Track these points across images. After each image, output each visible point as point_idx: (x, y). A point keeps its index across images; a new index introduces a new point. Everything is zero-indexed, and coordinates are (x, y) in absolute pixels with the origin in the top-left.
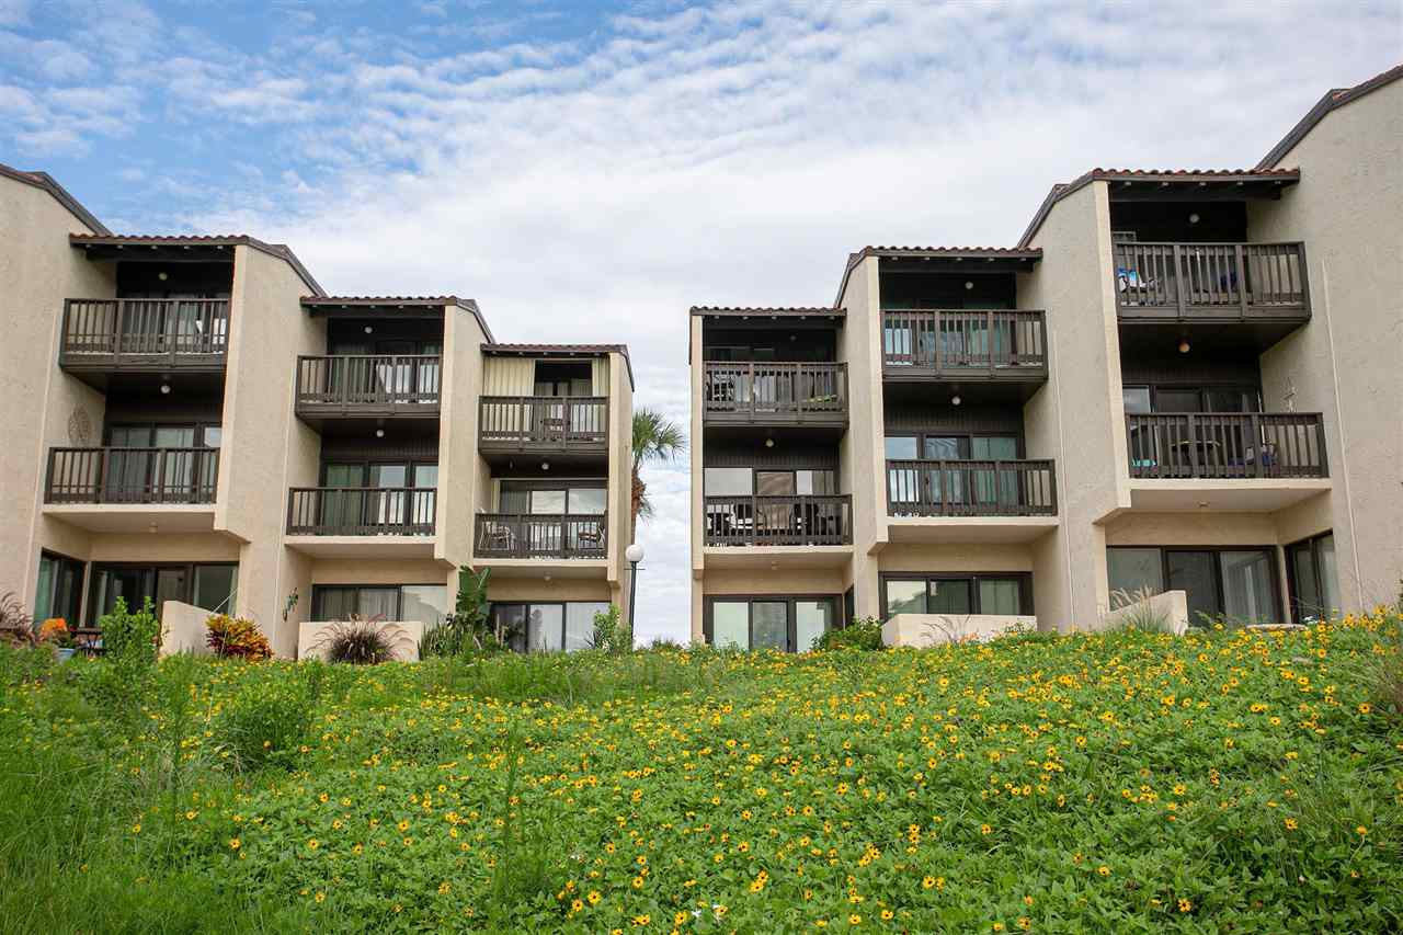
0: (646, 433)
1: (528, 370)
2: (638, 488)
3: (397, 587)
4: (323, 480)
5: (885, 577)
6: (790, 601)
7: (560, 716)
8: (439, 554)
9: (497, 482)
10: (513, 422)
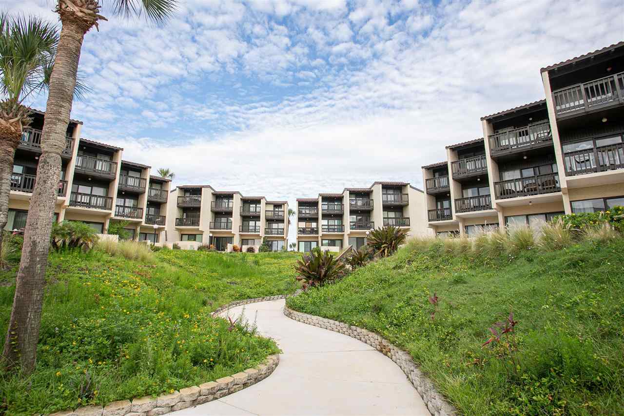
0: (290, 212)
1: (272, 206)
2: (289, 221)
3: (254, 239)
4: (243, 224)
5: (322, 240)
6: (311, 242)
7: (280, 261)
8: (260, 235)
9: (267, 223)
10: (270, 214)
